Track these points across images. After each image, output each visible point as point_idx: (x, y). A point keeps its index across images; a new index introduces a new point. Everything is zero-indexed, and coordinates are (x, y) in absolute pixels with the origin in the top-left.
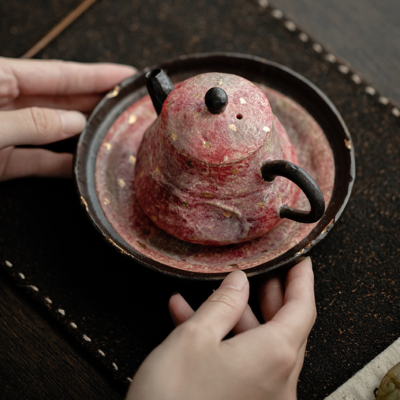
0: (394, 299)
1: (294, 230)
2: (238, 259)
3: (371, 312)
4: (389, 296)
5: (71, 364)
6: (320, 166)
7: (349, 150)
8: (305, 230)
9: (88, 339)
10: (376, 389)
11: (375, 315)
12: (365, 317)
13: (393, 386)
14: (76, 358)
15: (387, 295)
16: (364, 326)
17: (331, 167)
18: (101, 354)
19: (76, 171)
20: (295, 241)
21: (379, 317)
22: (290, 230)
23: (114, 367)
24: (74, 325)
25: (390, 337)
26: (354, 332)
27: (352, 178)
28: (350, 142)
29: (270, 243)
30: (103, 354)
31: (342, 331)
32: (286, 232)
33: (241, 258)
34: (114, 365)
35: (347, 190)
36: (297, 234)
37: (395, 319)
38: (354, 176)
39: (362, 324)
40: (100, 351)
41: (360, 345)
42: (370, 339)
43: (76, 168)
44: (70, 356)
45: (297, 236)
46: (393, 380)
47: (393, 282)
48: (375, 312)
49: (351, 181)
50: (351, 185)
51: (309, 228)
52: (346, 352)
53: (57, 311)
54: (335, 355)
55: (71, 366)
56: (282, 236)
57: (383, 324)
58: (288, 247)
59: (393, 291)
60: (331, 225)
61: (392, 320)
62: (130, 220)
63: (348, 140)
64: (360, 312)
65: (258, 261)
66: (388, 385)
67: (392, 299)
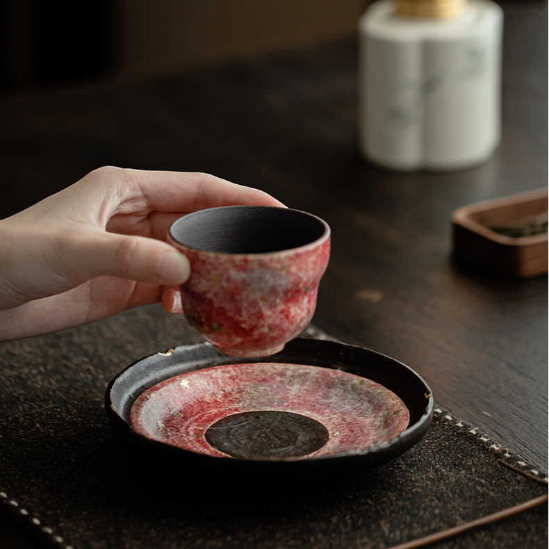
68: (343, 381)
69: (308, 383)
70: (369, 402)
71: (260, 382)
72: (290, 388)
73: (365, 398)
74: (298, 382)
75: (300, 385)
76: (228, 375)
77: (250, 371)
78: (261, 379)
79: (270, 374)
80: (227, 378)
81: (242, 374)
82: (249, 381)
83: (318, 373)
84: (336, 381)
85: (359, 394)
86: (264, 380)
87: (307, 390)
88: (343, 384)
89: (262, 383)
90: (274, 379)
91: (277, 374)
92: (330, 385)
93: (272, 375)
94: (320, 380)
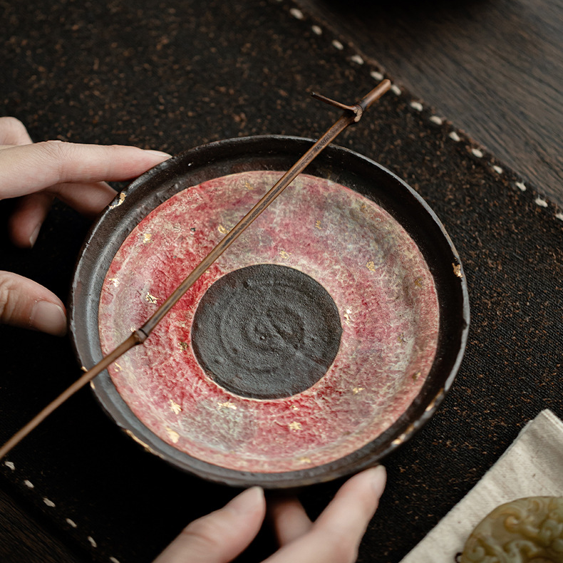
0: (472, 416)
1: (385, 399)
2: (310, 446)
3: (441, 438)
4: (464, 413)
5: (29, 544)
6: (418, 301)
7: (459, 280)
8: (402, 402)
9: (50, 503)
10: (459, 554)
11: (448, 443)
12: (434, 446)
13: (481, 551)
14: (33, 534)
15: (462, 411)
16: (433, 458)
17: (435, 303)
18: (70, 525)
19: (74, 329)
20: (389, 419)
21: (453, 444)
22: (381, 399)
23: (90, 543)
24: (29, 484)
25: (470, 473)
26: (420, 469)
27: (465, 323)
28: (460, 267)
29: (353, 420)
30: (74, 525)
31: (403, 468)
32: (375, 403)
33: (313, 445)
34: (91, 539)
35: (460, 343)
36: (392, 408)
37: (475, 446)
38: (468, 320)
39: (431, 456)
40: (70, 521)
41: (430, 487)
42: (442, 478)
43: (73, 323)
44: (26, 532)
45: (392, 411)
46: (482, 542)
47: (469, 392)
48: (447, 438)
49: (465, 328)
50: (465, 333)
51: (408, 398)
52: (411, 498)
53: (4, 464)
54: (397, 505)
55: (28, 547)
56: (370, 409)
57: (460, 455)
58: (379, 429)
59: (470, 405)
60: (440, 396)
61: (471, 448)
62: (153, 393)
63: (457, 264)
64: (426, 439)
65: (338, 452)
66: (474, 551)
67: (469, 416)
68: (338, 202)
69: (294, 202)
70: (377, 241)
71: (234, 205)
72: (272, 209)
73: (371, 235)
74: (281, 201)
75: (284, 204)
76: (195, 206)
77: (220, 192)
78: (235, 201)
79: (244, 193)
80: (195, 209)
81: (211, 200)
82: (222, 206)
83: (305, 188)
84: (330, 201)
85: (362, 226)
86: (239, 202)
87: (294, 212)
88: (338, 207)
89: (237, 207)
90: (251, 198)
91: (253, 192)
92: (322, 206)
93: (247, 193)
94: (309, 198)
